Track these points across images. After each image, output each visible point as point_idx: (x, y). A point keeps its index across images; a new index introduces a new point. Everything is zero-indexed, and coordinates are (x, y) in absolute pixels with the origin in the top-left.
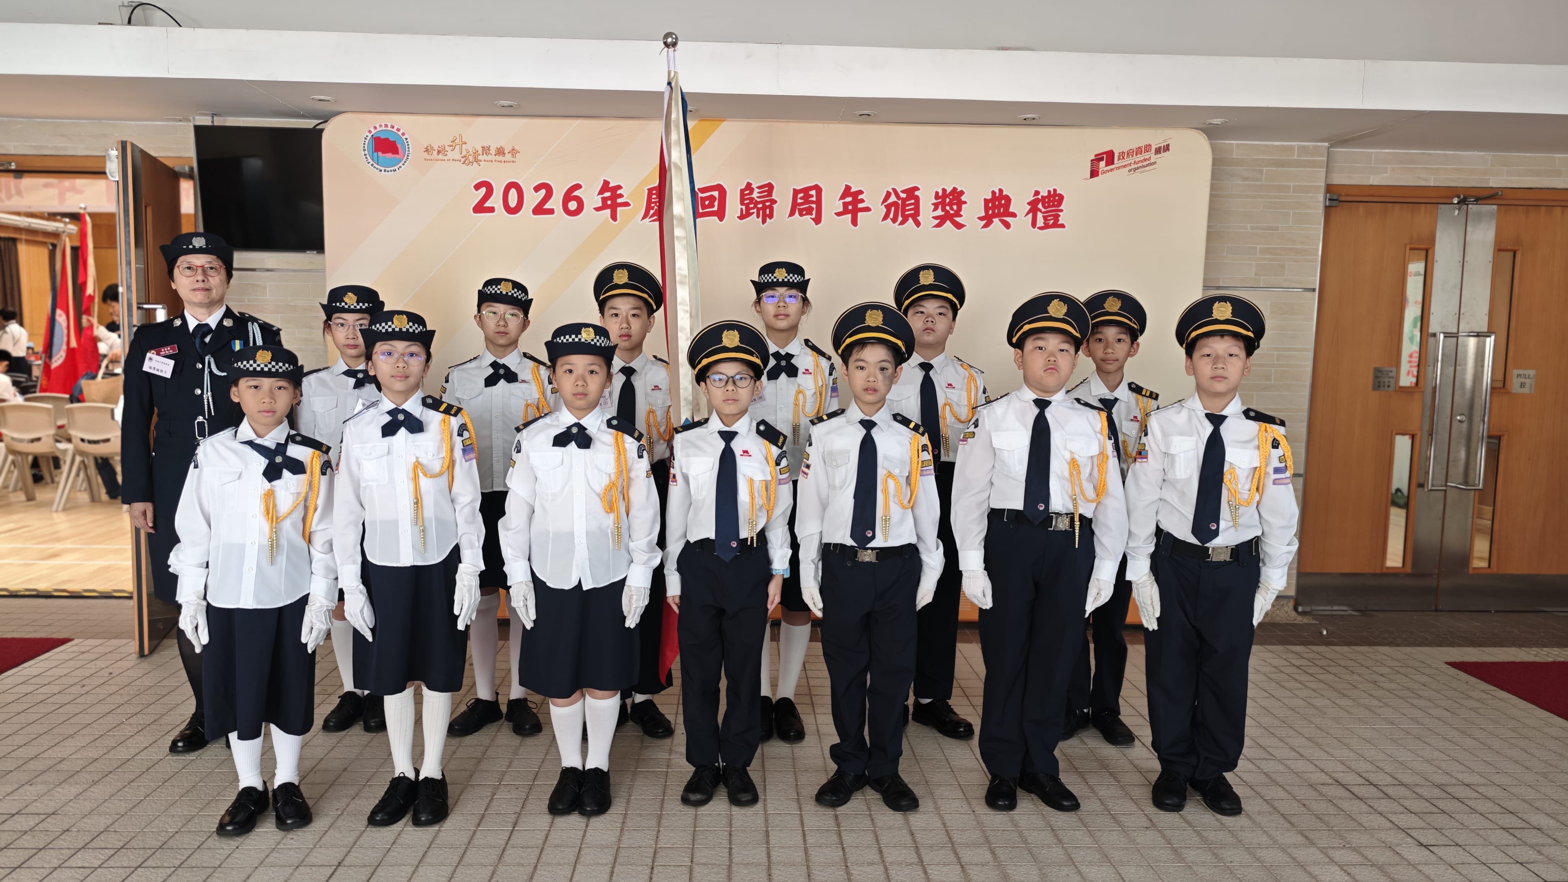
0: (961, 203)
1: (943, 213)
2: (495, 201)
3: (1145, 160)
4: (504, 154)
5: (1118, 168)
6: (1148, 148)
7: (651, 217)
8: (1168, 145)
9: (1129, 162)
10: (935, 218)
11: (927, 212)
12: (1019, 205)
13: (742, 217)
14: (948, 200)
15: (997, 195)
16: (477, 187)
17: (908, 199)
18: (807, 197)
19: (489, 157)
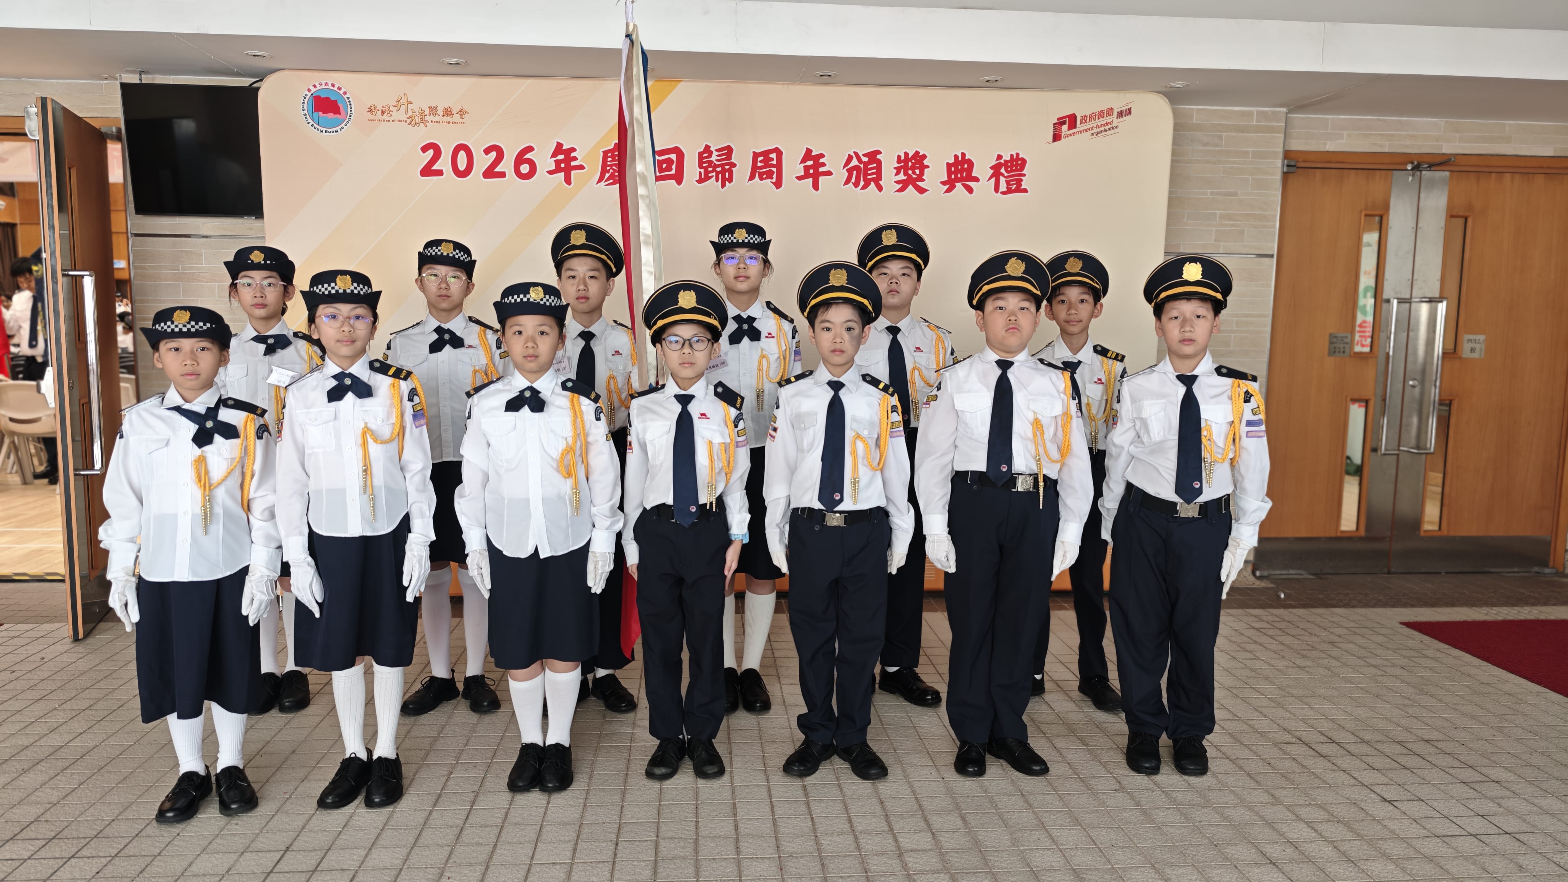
0: (923, 167)
1: (905, 178)
2: (445, 163)
3: (1107, 124)
4: (452, 114)
5: (1081, 132)
6: (1110, 111)
7: (606, 181)
8: (1130, 109)
9: (1091, 126)
10: (897, 182)
11: (890, 176)
12: (982, 170)
13: (700, 181)
14: (910, 164)
15: (960, 159)
16: (425, 149)
17: (869, 163)
18: (767, 161)
19: (437, 118)
